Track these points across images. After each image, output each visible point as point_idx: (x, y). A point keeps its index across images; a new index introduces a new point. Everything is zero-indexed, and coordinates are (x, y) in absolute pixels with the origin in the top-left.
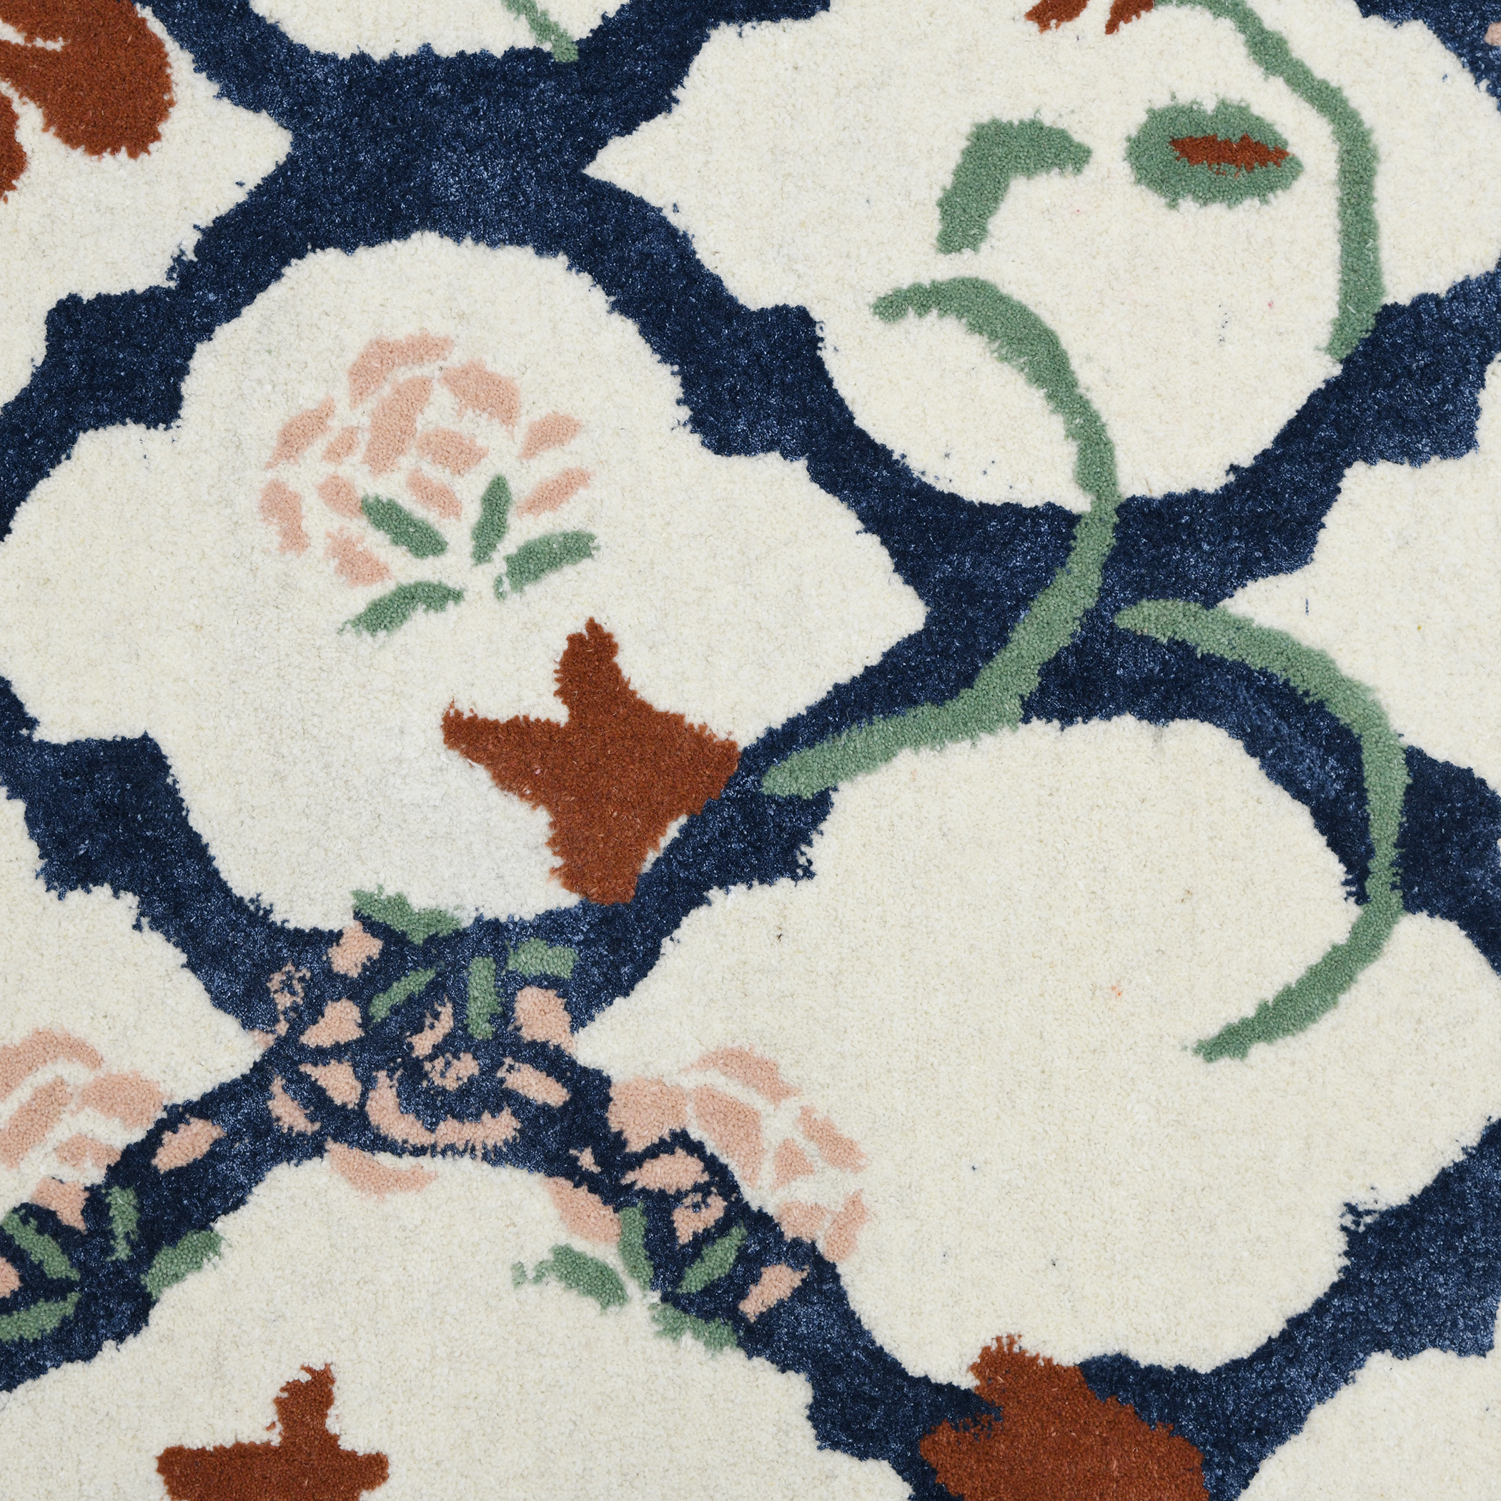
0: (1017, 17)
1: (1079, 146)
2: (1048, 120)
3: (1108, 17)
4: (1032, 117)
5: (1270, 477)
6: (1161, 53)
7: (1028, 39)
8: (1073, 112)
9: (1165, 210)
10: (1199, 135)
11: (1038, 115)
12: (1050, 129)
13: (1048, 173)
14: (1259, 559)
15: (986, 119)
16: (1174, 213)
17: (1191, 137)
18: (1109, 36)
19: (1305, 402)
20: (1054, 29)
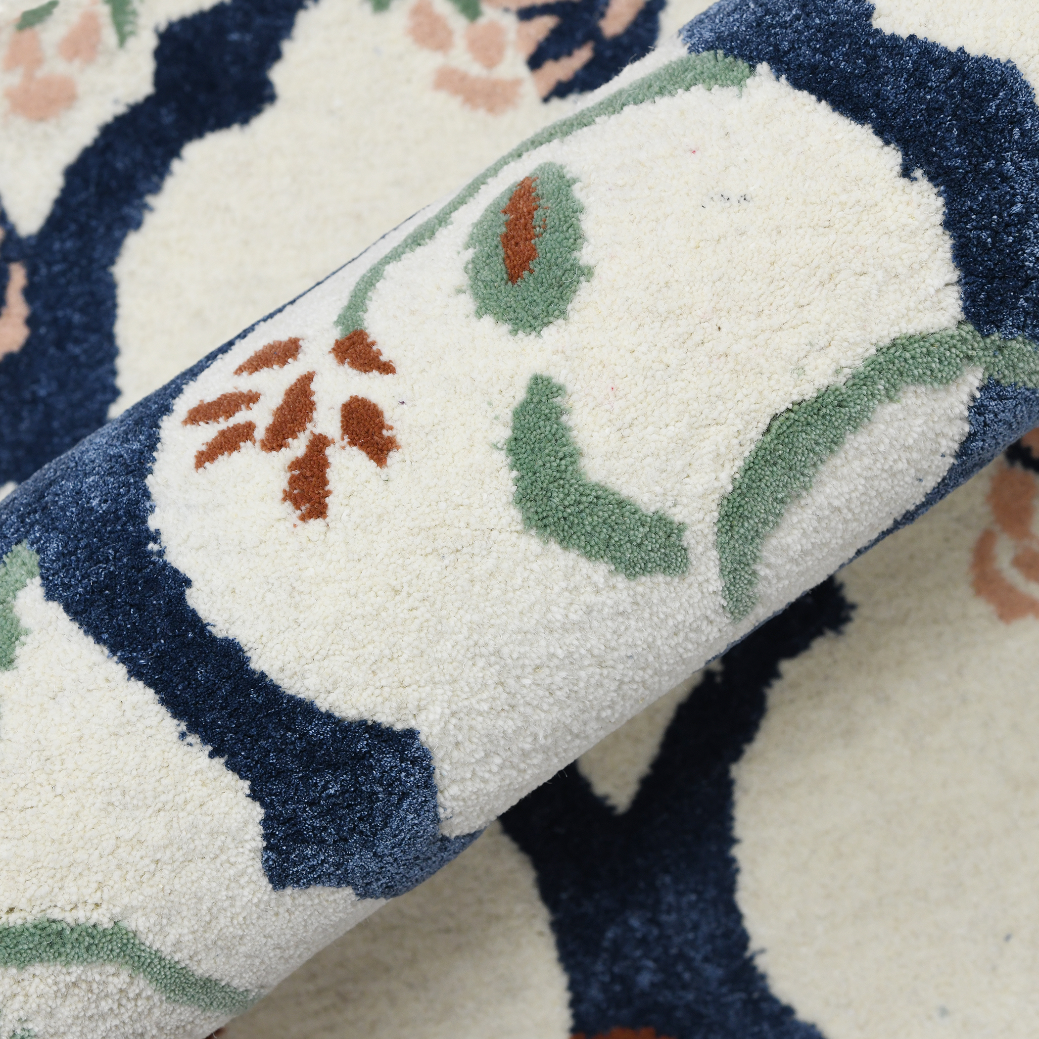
0: (384, 477)
1: (531, 390)
2: (504, 433)
3: (375, 373)
4: (503, 453)
5: (908, 120)
6: (413, 313)
7: (408, 462)
8: (490, 404)
9: (595, 282)
10: (501, 251)
11: (499, 445)
12: (515, 429)
13: (570, 429)
14: (1023, 133)
15: (515, 514)
16: (597, 271)
17: (504, 260)
18: (398, 370)
19: (806, 93)
20: (394, 432)
